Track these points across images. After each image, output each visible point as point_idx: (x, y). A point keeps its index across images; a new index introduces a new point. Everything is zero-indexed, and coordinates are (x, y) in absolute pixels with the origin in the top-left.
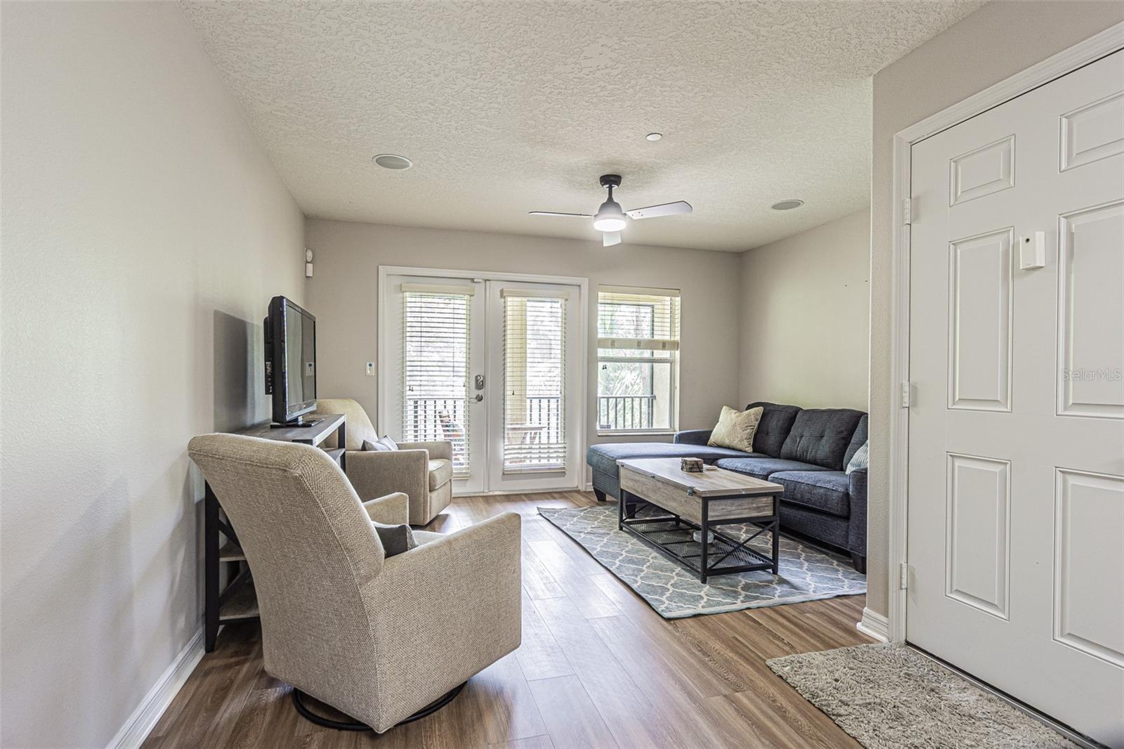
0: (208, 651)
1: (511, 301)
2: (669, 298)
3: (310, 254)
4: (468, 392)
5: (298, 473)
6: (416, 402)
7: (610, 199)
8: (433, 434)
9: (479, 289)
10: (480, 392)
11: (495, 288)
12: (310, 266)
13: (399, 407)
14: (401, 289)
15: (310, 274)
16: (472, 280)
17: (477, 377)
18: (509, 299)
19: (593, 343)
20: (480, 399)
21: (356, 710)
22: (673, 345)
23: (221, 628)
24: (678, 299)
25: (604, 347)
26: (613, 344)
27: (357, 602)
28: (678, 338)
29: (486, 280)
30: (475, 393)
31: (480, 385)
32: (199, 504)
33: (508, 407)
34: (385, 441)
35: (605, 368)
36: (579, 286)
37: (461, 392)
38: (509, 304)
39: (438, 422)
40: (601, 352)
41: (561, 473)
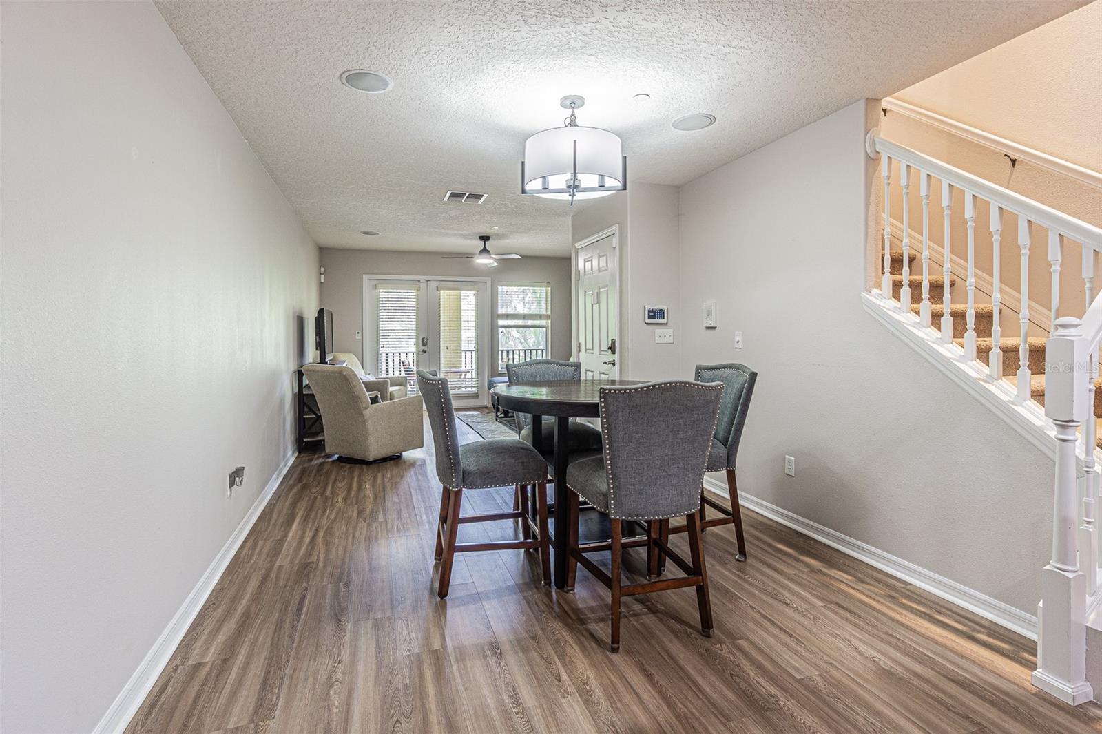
0: (299, 453)
1: (444, 294)
2: (545, 289)
3: (322, 269)
4: (417, 348)
5: (345, 373)
6: (387, 354)
7: (485, 248)
8: (398, 373)
9: (423, 286)
10: (425, 348)
11: (434, 285)
12: (323, 276)
13: (376, 357)
14: (375, 287)
15: (322, 281)
16: (419, 281)
17: (423, 339)
18: (442, 291)
19: (494, 316)
20: (424, 352)
21: (360, 456)
22: (547, 317)
23: (304, 444)
24: (550, 288)
25: (502, 319)
26: (507, 316)
27: (362, 415)
28: (549, 313)
29: (427, 281)
30: (422, 348)
31: (424, 344)
32: (295, 394)
33: (442, 356)
34: (368, 376)
35: (502, 332)
36: (486, 282)
37: (413, 348)
38: (442, 294)
39: (402, 369)
40: (501, 322)
41: (476, 396)
